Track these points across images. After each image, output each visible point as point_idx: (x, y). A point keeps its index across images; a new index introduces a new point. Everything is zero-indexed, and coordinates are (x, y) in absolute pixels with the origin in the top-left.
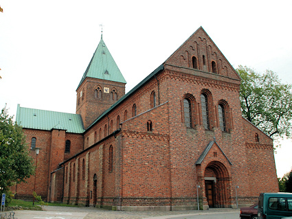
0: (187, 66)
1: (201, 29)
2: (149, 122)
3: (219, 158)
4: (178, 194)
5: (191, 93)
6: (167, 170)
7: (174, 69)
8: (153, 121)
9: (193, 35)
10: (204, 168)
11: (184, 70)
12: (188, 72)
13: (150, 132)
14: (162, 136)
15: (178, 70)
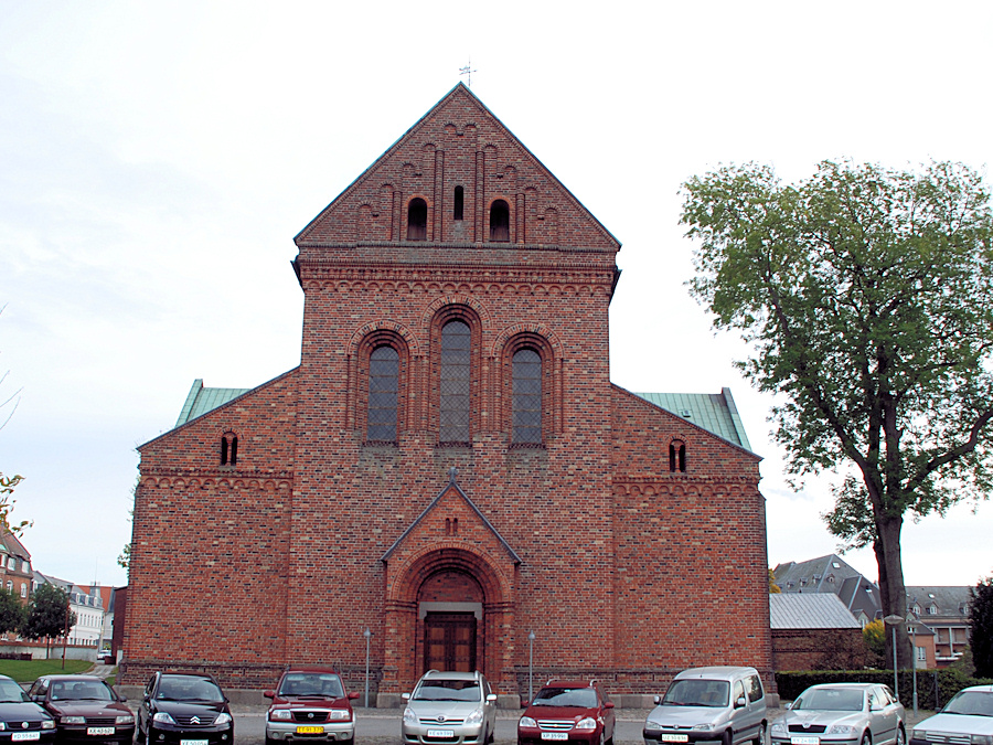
0: (383, 238)
1: (461, 92)
2: (230, 438)
3: (468, 539)
4: (306, 654)
5: (390, 326)
6: (277, 581)
7: (329, 256)
8: (241, 433)
9: (422, 123)
10: (400, 573)
11: (367, 255)
12: (384, 256)
13: (228, 467)
14: (270, 477)
15: (343, 256)
